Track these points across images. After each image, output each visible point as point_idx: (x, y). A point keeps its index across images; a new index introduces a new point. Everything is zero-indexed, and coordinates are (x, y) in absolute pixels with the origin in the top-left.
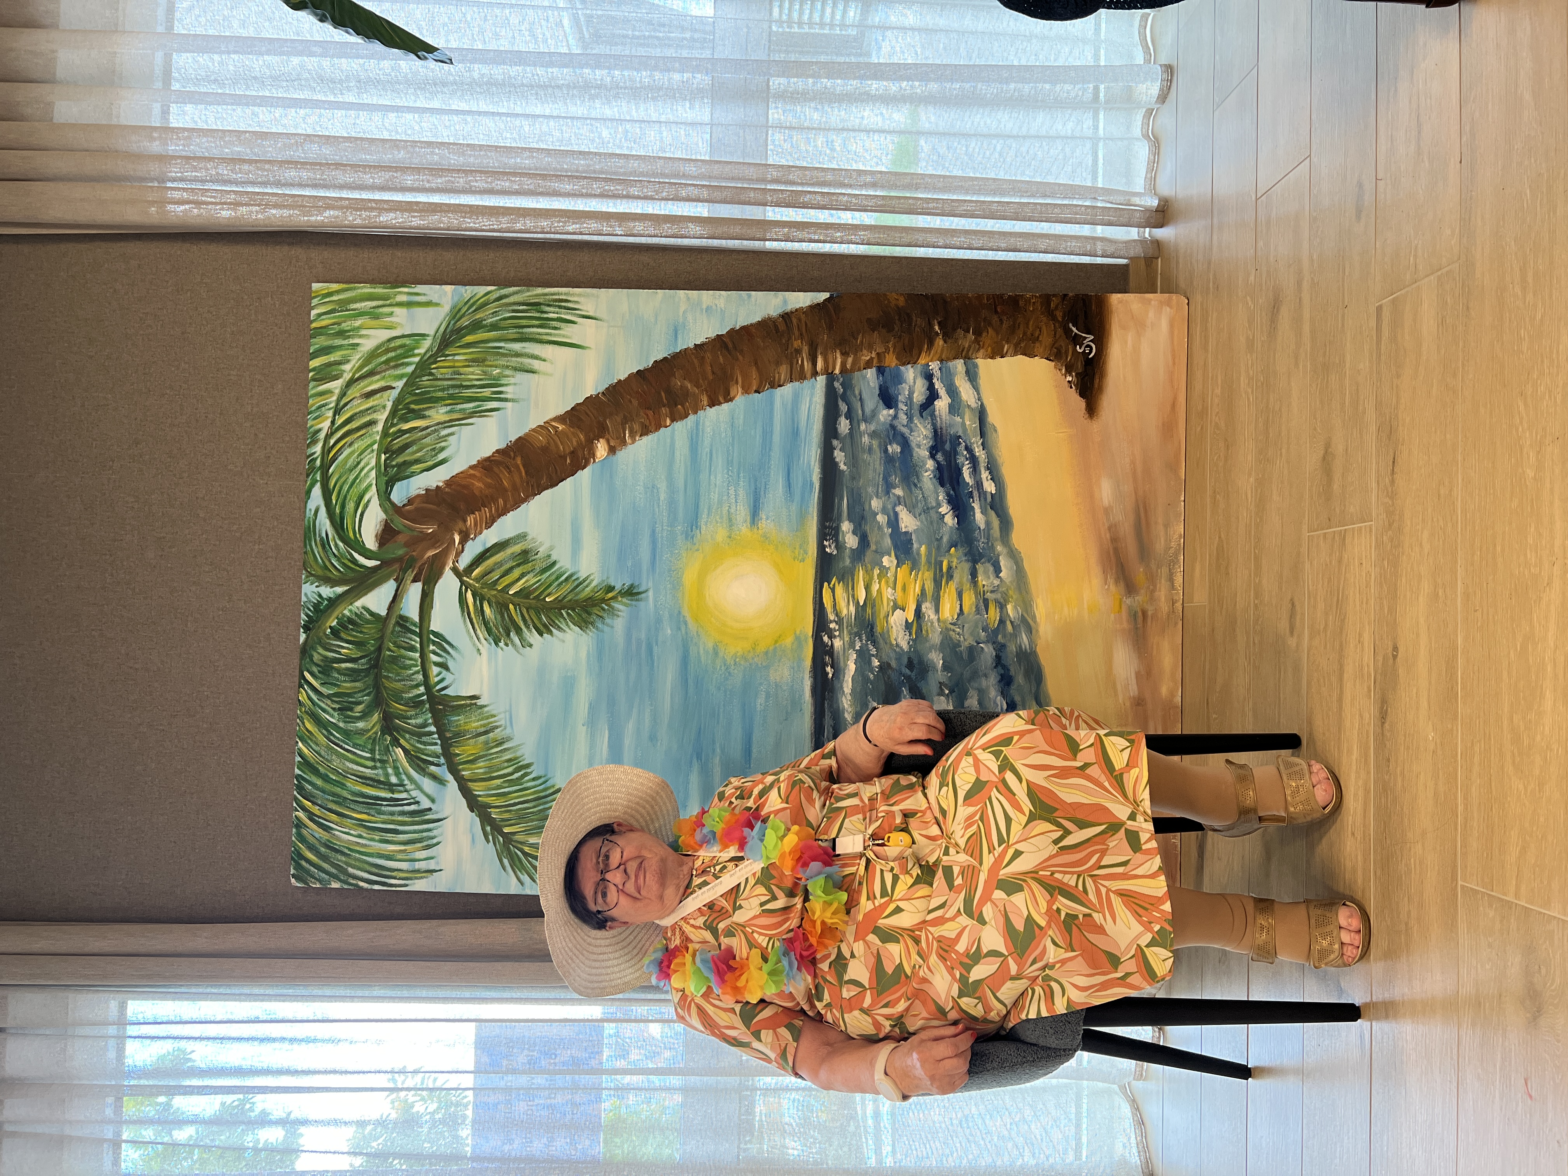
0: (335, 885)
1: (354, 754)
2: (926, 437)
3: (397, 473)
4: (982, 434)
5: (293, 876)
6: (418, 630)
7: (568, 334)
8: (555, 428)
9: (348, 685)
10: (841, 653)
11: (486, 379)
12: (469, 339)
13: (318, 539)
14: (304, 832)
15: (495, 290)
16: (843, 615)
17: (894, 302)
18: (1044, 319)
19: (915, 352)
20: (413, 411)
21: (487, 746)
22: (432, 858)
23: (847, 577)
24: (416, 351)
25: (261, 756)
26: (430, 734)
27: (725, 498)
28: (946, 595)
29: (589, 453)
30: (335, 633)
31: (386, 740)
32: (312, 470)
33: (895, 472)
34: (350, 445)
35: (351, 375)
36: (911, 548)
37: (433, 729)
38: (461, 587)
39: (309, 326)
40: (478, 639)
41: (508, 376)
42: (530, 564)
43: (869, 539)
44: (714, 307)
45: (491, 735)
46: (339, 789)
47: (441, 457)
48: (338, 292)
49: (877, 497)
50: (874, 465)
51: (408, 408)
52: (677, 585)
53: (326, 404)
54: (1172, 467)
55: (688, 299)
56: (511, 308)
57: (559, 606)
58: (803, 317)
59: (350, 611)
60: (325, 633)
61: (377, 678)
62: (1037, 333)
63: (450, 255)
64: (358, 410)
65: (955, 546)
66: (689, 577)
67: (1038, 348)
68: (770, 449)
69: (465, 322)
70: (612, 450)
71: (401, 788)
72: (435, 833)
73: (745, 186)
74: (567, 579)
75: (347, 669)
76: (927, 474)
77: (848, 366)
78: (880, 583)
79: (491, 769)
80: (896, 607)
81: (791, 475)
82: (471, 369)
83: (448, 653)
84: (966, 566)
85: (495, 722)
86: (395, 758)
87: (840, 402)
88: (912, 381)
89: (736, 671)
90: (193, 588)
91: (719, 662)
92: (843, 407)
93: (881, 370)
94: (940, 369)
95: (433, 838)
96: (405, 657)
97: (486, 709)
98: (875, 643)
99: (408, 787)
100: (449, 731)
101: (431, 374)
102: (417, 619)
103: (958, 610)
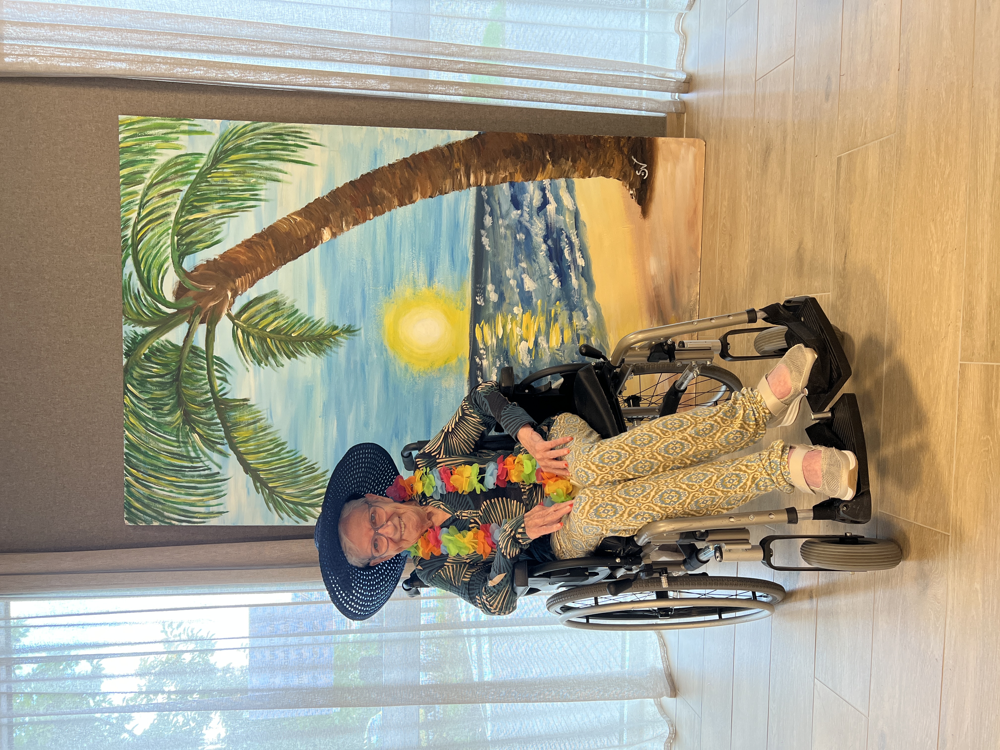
0: (156, 523)
1: (165, 438)
2: (541, 229)
3: (186, 250)
4: (577, 228)
5: (126, 519)
6: (205, 356)
7: (302, 155)
8: (294, 219)
9: (158, 392)
10: (488, 369)
11: (246, 186)
12: (233, 157)
13: (132, 294)
14: (132, 490)
15: (251, 124)
16: (489, 345)
17: (520, 139)
18: (616, 153)
19: (534, 172)
20: (196, 207)
21: (255, 431)
22: (221, 504)
23: (491, 320)
24: (196, 166)
25: (99, 441)
26: (217, 424)
27: (411, 268)
28: (554, 332)
29: (318, 237)
30: (148, 358)
31: (186, 428)
32: (125, 247)
33: (521, 251)
34: (152, 230)
35: (150, 181)
36: (532, 302)
37: (218, 421)
38: (234, 327)
39: (118, 146)
40: (247, 361)
41: (261, 184)
42: (280, 311)
43: (505, 295)
44: (401, 139)
45: (258, 424)
46: (155, 461)
47: (217, 238)
48: (138, 122)
49: (510, 268)
50: (508, 247)
51: (192, 205)
52: (379, 326)
53: (133, 201)
54: (693, 250)
55: (384, 133)
56: (262, 137)
57: (301, 339)
58: (461, 147)
59: (158, 343)
60: (140, 359)
61: (178, 389)
62: (611, 163)
63: (217, 98)
64: (157, 206)
65: (559, 300)
66: (388, 320)
67: (613, 172)
68: (440, 236)
69: (230, 146)
70: (334, 235)
71: (198, 460)
72: (222, 488)
73: (419, 56)
74: (305, 322)
75: (157, 382)
76: (542, 253)
77: (491, 181)
78: (512, 324)
79: (258, 446)
80: (522, 339)
81: (454, 253)
82: (235, 179)
83: (227, 371)
84: (566, 313)
85: (260, 416)
86: (193, 440)
87: (486, 205)
88: (532, 192)
89: (420, 381)
90: (44, 328)
91: (408, 375)
92: (488, 209)
93: (512, 184)
94: (550, 184)
95: (221, 491)
96: (197, 374)
97: (254, 407)
98: (508, 362)
99: (203, 459)
100: (229, 422)
101: (208, 182)
102: (204, 349)
103: (561, 341)
